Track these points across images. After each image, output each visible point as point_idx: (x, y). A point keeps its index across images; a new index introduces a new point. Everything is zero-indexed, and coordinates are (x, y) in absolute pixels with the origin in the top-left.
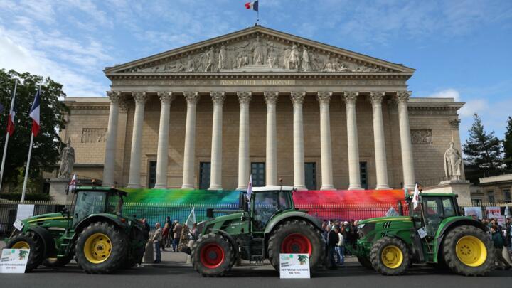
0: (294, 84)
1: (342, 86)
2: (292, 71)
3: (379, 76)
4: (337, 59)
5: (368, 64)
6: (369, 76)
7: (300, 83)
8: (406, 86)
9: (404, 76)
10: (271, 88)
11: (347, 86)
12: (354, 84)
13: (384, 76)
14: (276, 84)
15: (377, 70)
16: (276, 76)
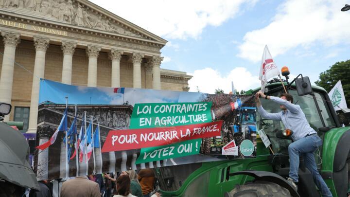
0: (66, 35)
1: (110, 45)
2: (66, 22)
3: (141, 41)
4: (107, 21)
5: (132, 30)
6: (133, 40)
7: (73, 35)
8: (160, 53)
9: (159, 45)
10: (42, 35)
11: (114, 45)
12: (120, 44)
13: (145, 42)
14: (47, 32)
15: (140, 36)
16: (49, 25)
